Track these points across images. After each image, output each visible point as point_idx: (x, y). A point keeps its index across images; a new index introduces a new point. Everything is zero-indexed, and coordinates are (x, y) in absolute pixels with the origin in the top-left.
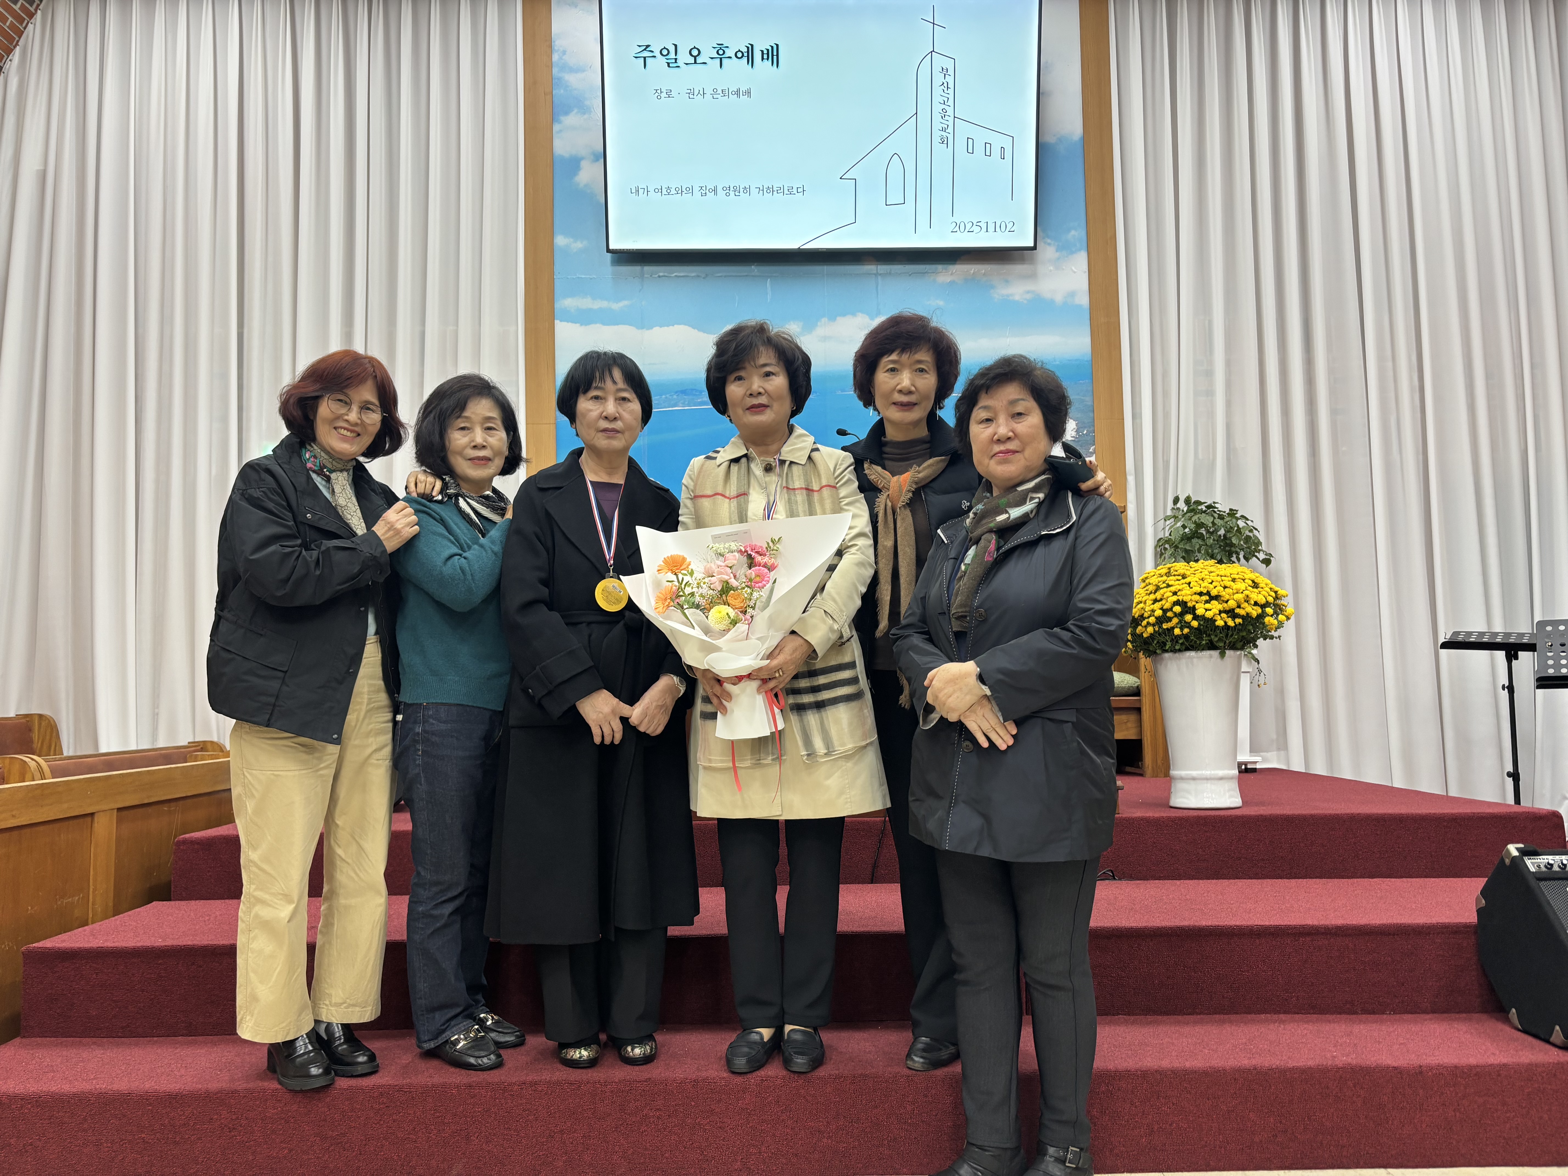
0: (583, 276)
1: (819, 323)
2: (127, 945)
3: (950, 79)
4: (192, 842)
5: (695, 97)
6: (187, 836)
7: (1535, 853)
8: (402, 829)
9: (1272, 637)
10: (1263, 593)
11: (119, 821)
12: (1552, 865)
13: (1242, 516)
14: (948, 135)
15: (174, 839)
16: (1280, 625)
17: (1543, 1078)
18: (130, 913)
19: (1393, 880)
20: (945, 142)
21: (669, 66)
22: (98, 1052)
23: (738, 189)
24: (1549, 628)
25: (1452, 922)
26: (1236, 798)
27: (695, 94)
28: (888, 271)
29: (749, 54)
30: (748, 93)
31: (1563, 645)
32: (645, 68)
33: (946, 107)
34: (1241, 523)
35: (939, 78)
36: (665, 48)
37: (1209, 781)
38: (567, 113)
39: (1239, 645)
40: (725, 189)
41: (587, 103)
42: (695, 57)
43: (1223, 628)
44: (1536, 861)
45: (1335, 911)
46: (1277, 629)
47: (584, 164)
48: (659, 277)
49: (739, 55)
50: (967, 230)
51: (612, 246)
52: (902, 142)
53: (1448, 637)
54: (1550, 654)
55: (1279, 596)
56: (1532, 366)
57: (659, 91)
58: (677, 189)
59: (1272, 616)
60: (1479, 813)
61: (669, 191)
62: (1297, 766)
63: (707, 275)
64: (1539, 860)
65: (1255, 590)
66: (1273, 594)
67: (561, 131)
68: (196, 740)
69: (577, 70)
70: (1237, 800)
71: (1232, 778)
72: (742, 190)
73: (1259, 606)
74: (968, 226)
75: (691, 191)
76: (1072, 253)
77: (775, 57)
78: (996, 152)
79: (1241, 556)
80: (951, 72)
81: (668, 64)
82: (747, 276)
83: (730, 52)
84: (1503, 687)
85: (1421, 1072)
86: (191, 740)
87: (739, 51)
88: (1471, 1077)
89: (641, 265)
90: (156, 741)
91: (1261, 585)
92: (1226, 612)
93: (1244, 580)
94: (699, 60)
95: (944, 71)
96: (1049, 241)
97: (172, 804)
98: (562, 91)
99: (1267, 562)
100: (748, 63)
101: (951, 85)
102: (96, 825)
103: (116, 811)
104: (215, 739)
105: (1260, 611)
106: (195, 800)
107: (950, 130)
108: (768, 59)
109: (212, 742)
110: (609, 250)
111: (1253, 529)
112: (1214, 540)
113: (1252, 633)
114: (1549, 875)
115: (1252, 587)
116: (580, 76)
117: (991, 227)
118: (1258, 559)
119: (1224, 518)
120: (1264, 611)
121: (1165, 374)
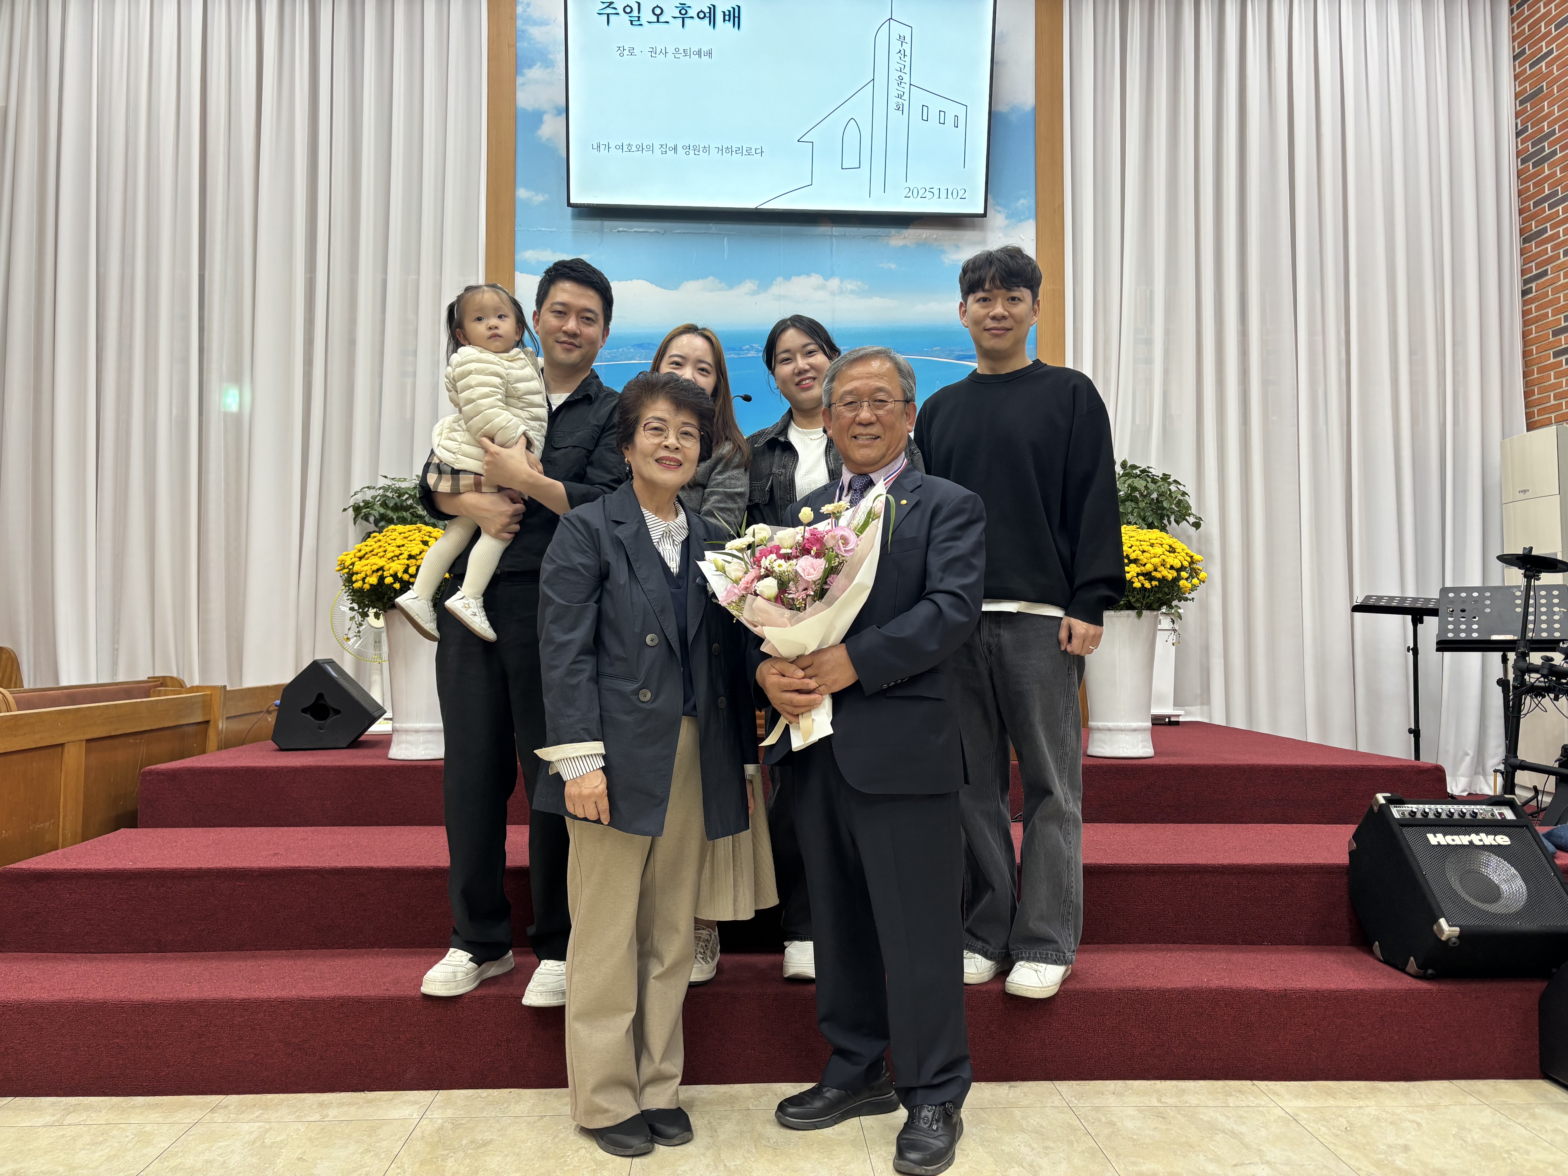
0: (543, 229)
2: (99, 868)
3: (907, 47)
4: (158, 773)
5: (657, 55)
6: (153, 767)
7: (1400, 802)
8: (360, 764)
9: (1186, 599)
10: (1179, 557)
11: (88, 752)
12: (1415, 813)
13: (1175, 481)
14: (903, 102)
15: (140, 769)
16: (1194, 588)
18: (99, 838)
20: (901, 109)
21: (632, 24)
22: (73, 966)
23: (698, 148)
24: (1453, 595)
27: (658, 53)
28: (843, 233)
29: (710, 15)
30: (709, 54)
31: (1463, 611)
32: (608, 24)
33: (903, 75)
34: (1173, 488)
35: (896, 45)
36: (628, 6)
37: (1124, 732)
38: (530, 66)
39: (1155, 606)
40: (685, 147)
41: (551, 56)
42: (658, 16)
43: (1140, 590)
44: (1401, 809)
46: (1192, 591)
47: (546, 117)
48: (619, 231)
49: (701, 15)
50: (920, 196)
51: (573, 201)
52: (859, 108)
53: (1361, 601)
54: (1450, 619)
55: (1194, 561)
56: (1454, 344)
57: (622, 49)
58: (638, 147)
59: (1187, 579)
61: (629, 148)
62: (1219, 719)
63: (665, 232)
64: (1404, 808)
65: (1172, 555)
66: (1189, 559)
67: (524, 84)
68: (156, 675)
69: (544, 23)
70: (1149, 750)
71: (1144, 730)
72: (701, 149)
73: (1175, 569)
74: (921, 192)
75: (651, 149)
76: (1021, 221)
77: (736, 19)
78: (950, 120)
79: (1172, 519)
80: (908, 39)
81: (631, 21)
82: (704, 233)
83: (692, 12)
84: (1408, 649)
86: (152, 675)
87: (701, 11)
89: (601, 220)
90: (117, 675)
91: (1177, 550)
92: (1143, 575)
93: (1162, 545)
94: (662, 19)
95: (902, 39)
96: (999, 208)
97: (138, 737)
98: (526, 44)
99: (1197, 525)
100: (710, 24)
101: (908, 53)
102: (66, 754)
103: (84, 742)
104: (175, 675)
105: (1175, 574)
106: (160, 733)
107: (906, 97)
108: (729, 20)
109: (171, 678)
110: (569, 204)
111: (1184, 494)
112: (1146, 503)
113: (1168, 595)
114: (1411, 822)
115: (1169, 551)
116: (544, 29)
117: (943, 194)
118: (1188, 522)
119: (1157, 482)
120: (1179, 575)
121: (1107, 342)
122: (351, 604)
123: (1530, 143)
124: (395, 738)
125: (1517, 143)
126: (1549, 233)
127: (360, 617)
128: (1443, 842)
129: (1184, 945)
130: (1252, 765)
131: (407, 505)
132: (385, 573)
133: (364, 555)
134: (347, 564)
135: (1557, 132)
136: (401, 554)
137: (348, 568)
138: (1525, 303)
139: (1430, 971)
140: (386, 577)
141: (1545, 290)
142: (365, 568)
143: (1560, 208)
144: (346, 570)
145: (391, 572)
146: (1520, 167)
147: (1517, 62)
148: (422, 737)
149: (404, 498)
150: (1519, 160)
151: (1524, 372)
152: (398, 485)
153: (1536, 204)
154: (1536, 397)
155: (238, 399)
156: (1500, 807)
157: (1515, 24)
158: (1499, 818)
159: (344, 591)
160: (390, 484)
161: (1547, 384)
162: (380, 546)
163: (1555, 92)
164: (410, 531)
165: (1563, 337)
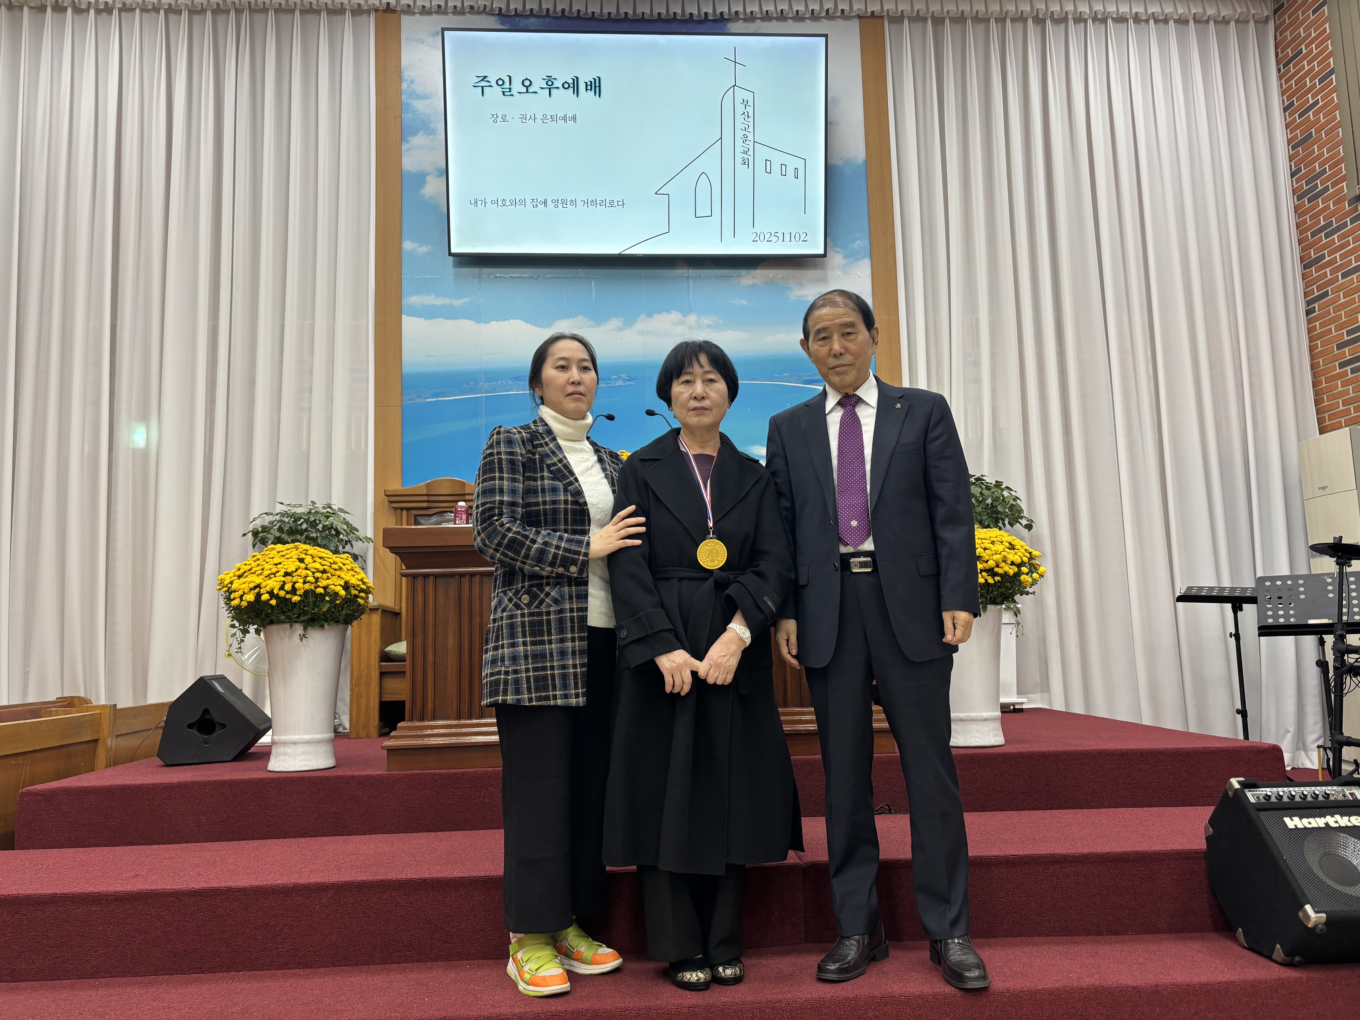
0: (427, 277)
1: (638, 319)
3: (750, 110)
4: (35, 794)
5: (527, 121)
6: (31, 788)
7: (1254, 786)
9: (1027, 593)
10: (1019, 553)
12: (1270, 796)
13: (1007, 487)
14: (748, 157)
15: (19, 791)
16: (1035, 582)
17: (1266, 993)
19: (1135, 809)
20: (747, 163)
21: (504, 94)
23: (565, 202)
24: (1268, 583)
25: (1184, 849)
26: (1000, 737)
27: (527, 119)
28: (698, 275)
29: (574, 85)
30: (574, 118)
31: (1280, 598)
32: (483, 95)
33: (747, 133)
34: (1006, 493)
35: (740, 108)
36: (500, 79)
37: (974, 722)
38: (414, 134)
39: (999, 600)
40: (554, 201)
41: (433, 125)
42: (527, 87)
43: (984, 585)
44: (1256, 793)
45: (1082, 839)
46: (1032, 585)
47: (429, 178)
48: (496, 277)
49: (565, 86)
50: (766, 240)
51: (453, 250)
52: (709, 163)
53: (1183, 591)
54: (1269, 606)
55: (1033, 557)
56: (1249, 358)
57: (495, 116)
58: (512, 201)
59: (1027, 574)
60: (1209, 747)
61: (504, 203)
62: (1059, 706)
63: (538, 277)
64: (1258, 792)
65: (1012, 551)
66: (1028, 555)
67: (408, 150)
68: (64, 696)
69: (425, 97)
70: (1000, 739)
71: (994, 719)
72: (569, 203)
73: (1015, 565)
74: (767, 236)
75: (523, 203)
76: (857, 260)
77: (597, 88)
78: (791, 172)
79: (1006, 522)
80: (751, 103)
81: (503, 92)
82: (574, 277)
83: (558, 84)
84: (1231, 635)
85: (1158, 991)
86: (60, 696)
87: (566, 82)
88: (1202, 994)
89: (480, 267)
90: (26, 697)
91: (1017, 547)
92: (986, 571)
93: (1002, 542)
94: (530, 90)
95: (745, 103)
96: (837, 249)
97: (21, 757)
98: (410, 115)
99: (1029, 527)
100: (574, 93)
101: (751, 114)
104: (82, 695)
105: (1016, 570)
106: (44, 753)
107: (751, 152)
108: (591, 90)
109: (79, 698)
110: (450, 254)
111: (1016, 498)
112: (982, 508)
113: (1010, 589)
114: (1267, 806)
115: (1009, 548)
116: (427, 102)
117: (787, 237)
118: (1021, 524)
119: (991, 489)
120: (1020, 570)
121: (939, 364)
122: (232, 621)
123: (1304, 181)
124: (274, 751)
125: (1292, 182)
126: (1327, 259)
127: (241, 633)
128: (1300, 826)
129: (1049, 938)
130: (1100, 750)
131: (302, 529)
132: (261, 590)
133: (243, 573)
134: (226, 582)
135: (1328, 170)
136: (277, 572)
137: (226, 586)
138: (1309, 322)
139: (1297, 959)
140: (263, 594)
141: (1328, 308)
142: (243, 586)
143: (1335, 236)
144: (225, 589)
145: (268, 589)
146: (1297, 203)
147: (1287, 113)
148: (300, 749)
149: (299, 523)
150: (1295, 197)
151: (1313, 383)
152: (293, 510)
153: (1313, 235)
154: (1326, 403)
155: (145, 436)
156: (1349, 787)
157: (1283, 81)
158: (1351, 798)
159: (226, 609)
160: (286, 510)
161: (1335, 391)
162: (258, 565)
163: (1324, 136)
164: (288, 550)
165: (1346, 349)
